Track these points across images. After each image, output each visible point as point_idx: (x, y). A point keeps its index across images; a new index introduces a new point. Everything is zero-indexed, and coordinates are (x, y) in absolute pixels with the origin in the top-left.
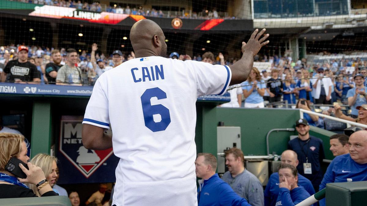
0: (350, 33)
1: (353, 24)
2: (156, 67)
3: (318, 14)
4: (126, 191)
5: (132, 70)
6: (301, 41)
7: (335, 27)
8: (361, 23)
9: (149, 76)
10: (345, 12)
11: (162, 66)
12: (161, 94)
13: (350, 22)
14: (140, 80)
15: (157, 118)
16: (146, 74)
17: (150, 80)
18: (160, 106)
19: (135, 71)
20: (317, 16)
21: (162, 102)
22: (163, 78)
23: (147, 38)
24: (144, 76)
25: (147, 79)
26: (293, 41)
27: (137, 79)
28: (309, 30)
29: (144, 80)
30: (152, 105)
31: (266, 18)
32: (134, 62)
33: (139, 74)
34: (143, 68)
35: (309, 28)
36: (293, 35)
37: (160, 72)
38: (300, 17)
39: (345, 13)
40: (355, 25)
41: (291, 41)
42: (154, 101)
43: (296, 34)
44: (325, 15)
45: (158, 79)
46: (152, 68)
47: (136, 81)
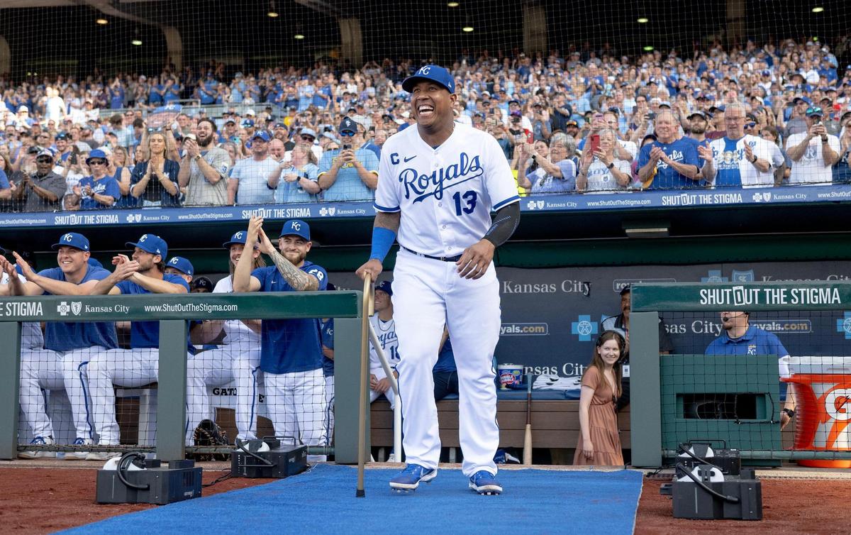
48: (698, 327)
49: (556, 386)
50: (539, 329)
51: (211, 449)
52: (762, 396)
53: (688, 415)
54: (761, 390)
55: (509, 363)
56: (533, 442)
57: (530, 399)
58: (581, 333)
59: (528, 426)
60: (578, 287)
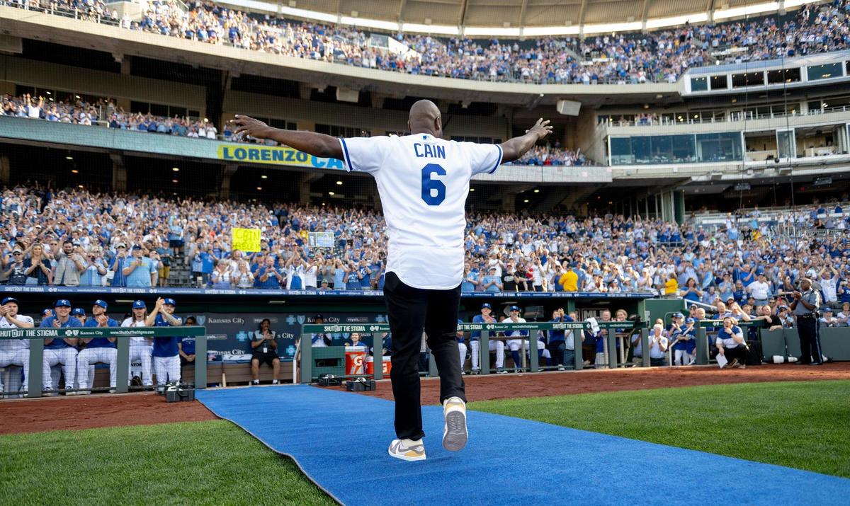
0: (744, 185)
1: (749, 174)
2: (438, 147)
3: (701, 159)
4: (401, 263)
5: (415, 145)
6: (677, 196)
7: (724, 177)
8: (759, 173)
9: (431, 153)
10: (739, 156)
11: (443, 147)
12: (441, 171)
13: (745, 171)
14: (422, 155)
15: (434, 193)
16: (428, 151)
17: (432, 156)
18: (439, 182)
19: (417, 146)
20: (699, 161)
21: (441, 178)
22: (444, 157)
23: (430, 117)
24: (426, 153)
25: (429, 155)
26: (667, 194)
27: (419, 154)
28: (689, 182)
29: (426, 156)
30: (431, 179)
31: (630, 164)
32: (417, 138)
33: (421, 150)
34: (426, 145)
35: (690, 178)
36: (666, 187)
37: (441, 152)
38: (676, 163)
39: (739, 158)
40: (750, 175)
41: (664, 194)
42: (434, 176)
43: (671, 186)
44: (711, 161)
45: (439, 157)
46: (434, 147)
47: (418, 156)
48: (285, 336)
49: (232, 359)
50: (223, 337)
51: (136, 387)
52: (340, 359)
53: (317, 366)
54: (339, 357)
55: (213, 350)
56: (226, 380)
57: (222, 363)
58: (240, 338)
59: (224, 375)
60: (239, 321)
